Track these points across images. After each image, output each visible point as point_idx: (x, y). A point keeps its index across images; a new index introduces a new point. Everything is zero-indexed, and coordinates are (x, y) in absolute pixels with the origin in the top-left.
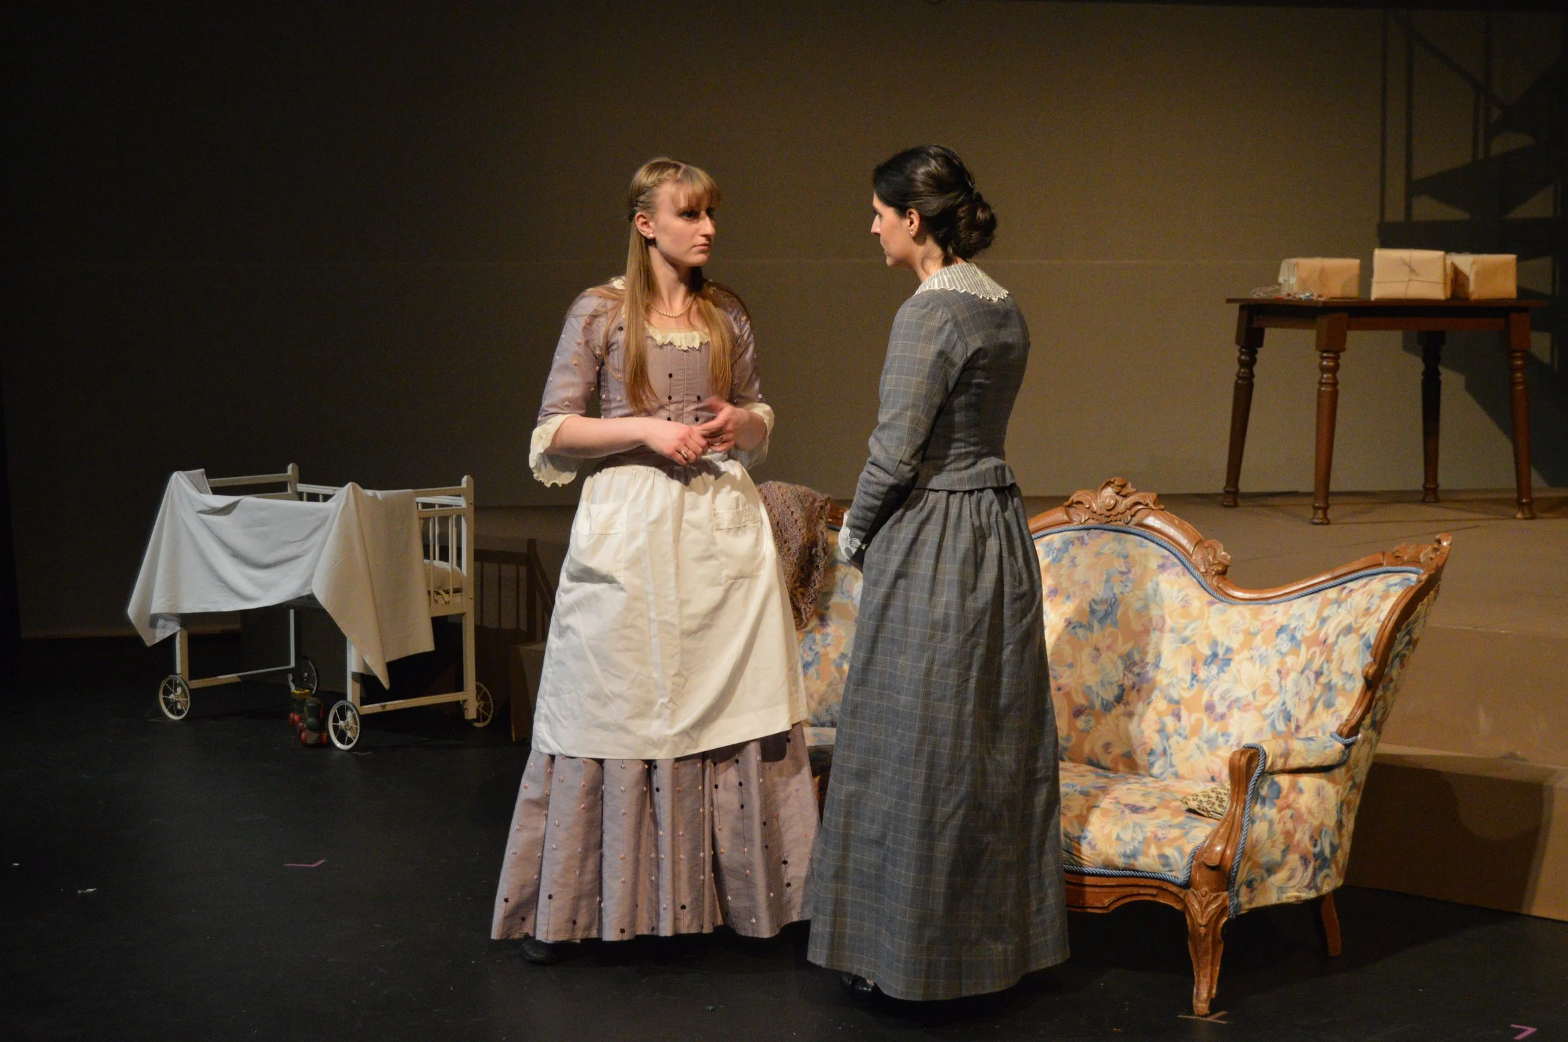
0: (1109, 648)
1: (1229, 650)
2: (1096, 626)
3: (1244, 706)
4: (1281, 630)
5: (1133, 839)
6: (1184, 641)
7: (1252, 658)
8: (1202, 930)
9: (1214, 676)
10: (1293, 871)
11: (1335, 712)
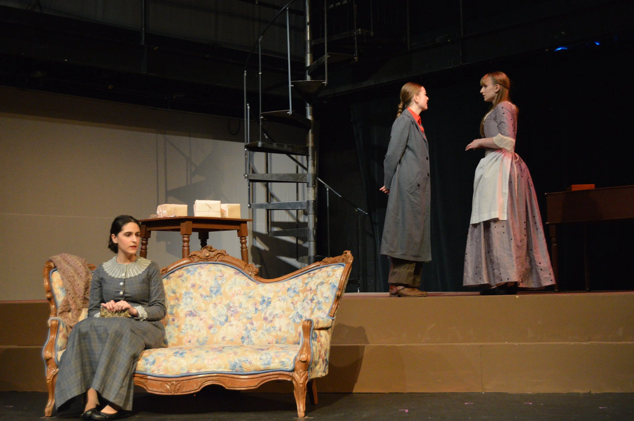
0: (220, 303)
1: (269, 298)
2: (213, 295)
3: (280, 316)
4: (288, 290)
5: (267, 358)
6: (250, 297)
7: (279, 300)
8: (301, 385)
9: (265, 308)
10: (321, 365)
11: (323, 311)
